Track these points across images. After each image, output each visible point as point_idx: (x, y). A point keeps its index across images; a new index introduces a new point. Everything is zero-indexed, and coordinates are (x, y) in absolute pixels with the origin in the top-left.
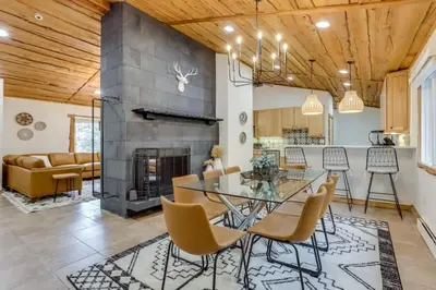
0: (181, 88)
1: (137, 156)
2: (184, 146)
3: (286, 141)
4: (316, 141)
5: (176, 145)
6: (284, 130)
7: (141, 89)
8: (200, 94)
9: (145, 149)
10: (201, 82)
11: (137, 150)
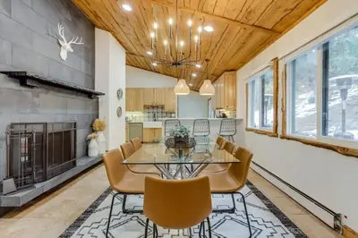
0: (64, 55)
1: (12, 133)
2: (68, 119)
3: (146, 115)
4: (169, 115)
5: (60, 119)
6: (145, 106)
7: (13, 45)
8: (81, 65)
9: (26, 124)
10: (82, 54)
11: (12, 125)
